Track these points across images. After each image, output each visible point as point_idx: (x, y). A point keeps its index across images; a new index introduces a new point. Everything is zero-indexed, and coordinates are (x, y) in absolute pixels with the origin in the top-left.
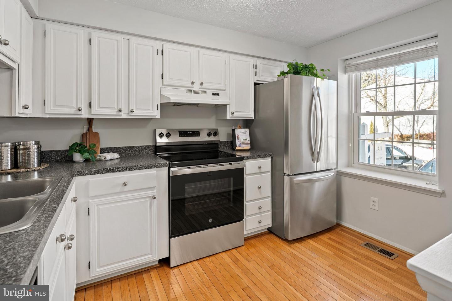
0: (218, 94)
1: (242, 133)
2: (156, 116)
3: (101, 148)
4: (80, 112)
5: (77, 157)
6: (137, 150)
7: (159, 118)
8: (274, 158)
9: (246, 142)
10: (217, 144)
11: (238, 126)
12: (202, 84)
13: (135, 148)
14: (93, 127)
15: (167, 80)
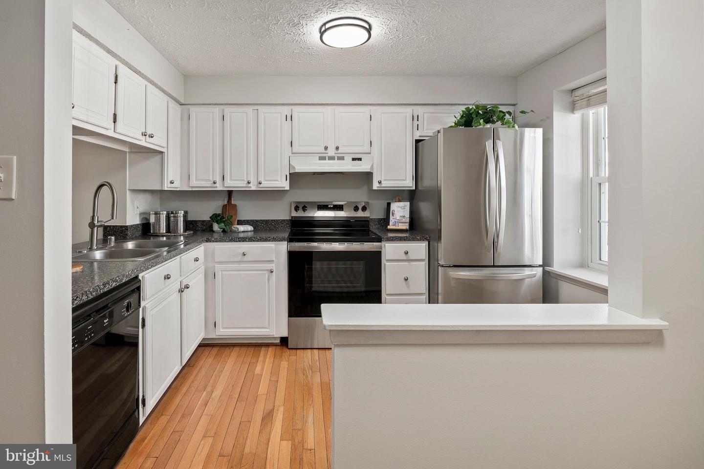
0: (360, 159)
1: (399, 208)
2: (284, 187)
3: (238, 220)
4: (215, 185)
5: (216, 227)
6: (273, 223)
7: (288, 189)
8: (431, 243)
9: (404, 220)
10: (368, 221)
11: (397, 198)
12: (337, 148)
13: (271, 222)
14: (232, 199)
15: (296, 148)
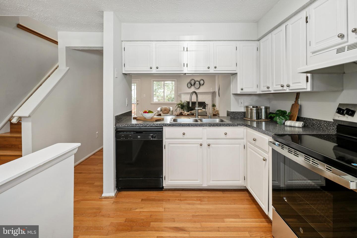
2: (306, 89)
6: (325, 125)
12: (354, 31)
13: (324, 123)
15: (313, 48)
